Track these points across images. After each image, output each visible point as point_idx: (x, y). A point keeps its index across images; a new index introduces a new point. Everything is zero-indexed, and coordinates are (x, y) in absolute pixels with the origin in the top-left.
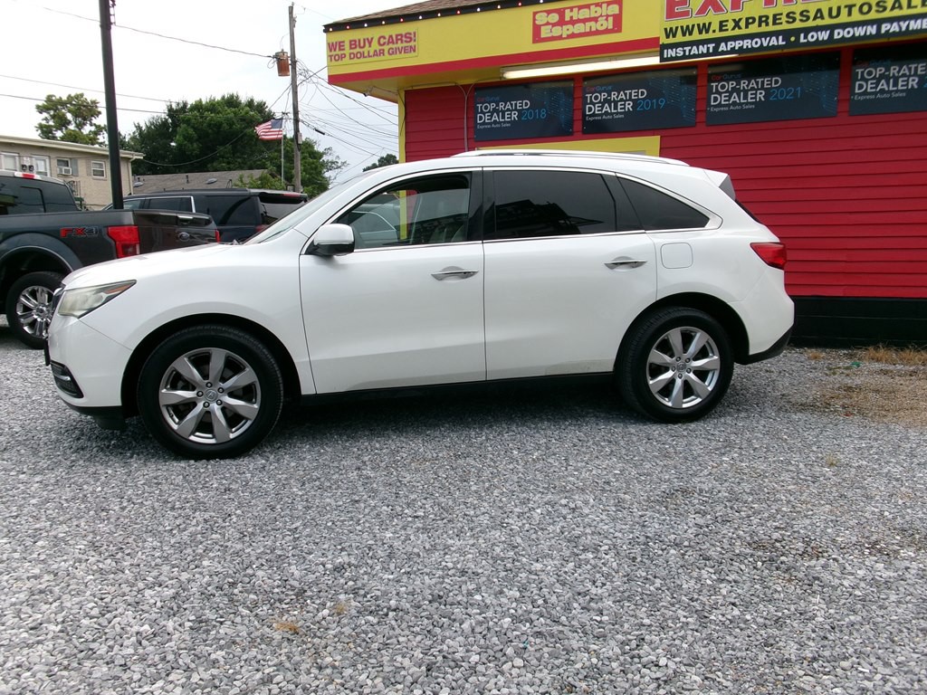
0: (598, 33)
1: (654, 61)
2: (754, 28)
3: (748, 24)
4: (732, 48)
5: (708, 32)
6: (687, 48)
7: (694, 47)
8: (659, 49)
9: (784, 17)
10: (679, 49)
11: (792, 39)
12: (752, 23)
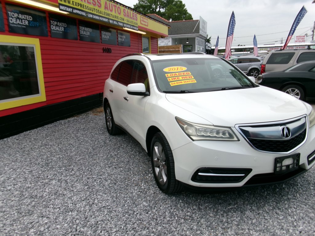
2: (79, 7)
3: (78, 5)
4: (76, 12)
5: (70, 3)
6: (66, 8)
7: (67, 8)
8: (58, 5)
9: (84, 6)
10: (64, 7)
11: (87, 15)
12: (79, 5)
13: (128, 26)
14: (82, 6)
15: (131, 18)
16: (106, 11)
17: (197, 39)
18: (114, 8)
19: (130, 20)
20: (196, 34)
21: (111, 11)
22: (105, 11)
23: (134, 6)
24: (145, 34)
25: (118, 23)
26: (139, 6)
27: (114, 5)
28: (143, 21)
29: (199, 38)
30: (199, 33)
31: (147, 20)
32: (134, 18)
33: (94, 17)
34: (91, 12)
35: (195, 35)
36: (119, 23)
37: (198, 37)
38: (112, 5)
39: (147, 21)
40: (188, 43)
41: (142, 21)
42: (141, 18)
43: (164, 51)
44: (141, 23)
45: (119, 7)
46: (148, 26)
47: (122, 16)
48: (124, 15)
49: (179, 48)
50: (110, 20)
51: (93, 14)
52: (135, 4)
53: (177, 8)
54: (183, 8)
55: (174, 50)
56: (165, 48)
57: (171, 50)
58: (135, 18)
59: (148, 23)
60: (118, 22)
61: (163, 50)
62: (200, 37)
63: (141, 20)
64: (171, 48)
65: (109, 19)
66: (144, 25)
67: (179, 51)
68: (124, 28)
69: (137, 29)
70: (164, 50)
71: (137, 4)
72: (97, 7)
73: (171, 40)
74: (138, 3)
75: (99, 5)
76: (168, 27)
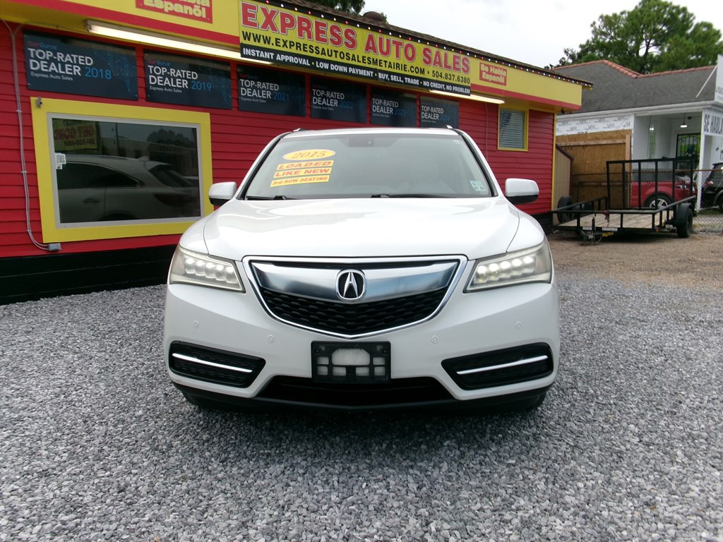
0: (193, 17)
1: (236, 56)
2: (293, 50)
3: (291, 46)
4: (284, 60)
5: (269, 43)
6: (258, 52)
7: (262, 52)
8: (239, 46)
9: (308, 47)
10: (253, 50)
11: (313, 63)
12: (293, 46)
13: (435, 85)
14: (302, 47)
15: (447, 67)
16: (372, 55)
17: (707, 117)
18: (393, 48)
19: (444, 71)
20: (703, 102)
21: (387, 53)
22: (367, 55)
23: (581, 46)
24: (502, 104)
25: (403, 79)
26: (592, 46)
27: (394, 42)
28: (489, 73)
29: (712, 114)
30: (713, 99)
31: (506, 70)
32: (457, 66)
33: (333, 67)
34: (327, 57)
35: (701, 105)
36: (406, 79)
37: (710, 109)
38: (388, 41)
39: (504, 73)
40: (685, 126)
41: (484, 74)
42: (483, 66)
43: (586, 146)
44: (481, 78)
45: (409, 45)
46: (505, 84)
47: (419, 62)
48: (424, 60)
49: (625, 138)
50: (380, 74)
51: (329, 62)
52: (584, 43)
53: (695, 41)
54: (714, 42)
55: (610, 142)
56: (590, 138)
57: (604, 142)
58: (461, 66)
59: (505, 78)
60: (403, 76)
61: (582, 143)
62: (715, 110)
63: (481, 72)
64: (605, 139)
65: (376, 71)
66: (492, 82)
67: (625, 144)
68: (431, 91)
69: (468, 91)
70: (586, 144)
71: (588, 41)
72: (342, 48)
73: (632, 120)
74: (591, 40)
75: (351, 43)
76: (583, 87)
